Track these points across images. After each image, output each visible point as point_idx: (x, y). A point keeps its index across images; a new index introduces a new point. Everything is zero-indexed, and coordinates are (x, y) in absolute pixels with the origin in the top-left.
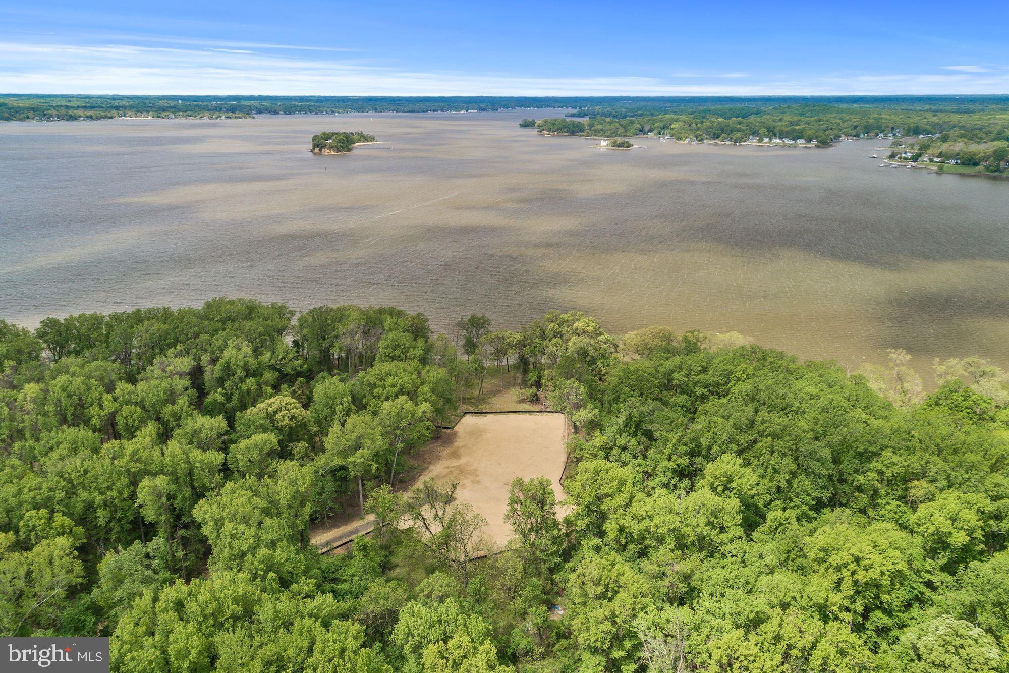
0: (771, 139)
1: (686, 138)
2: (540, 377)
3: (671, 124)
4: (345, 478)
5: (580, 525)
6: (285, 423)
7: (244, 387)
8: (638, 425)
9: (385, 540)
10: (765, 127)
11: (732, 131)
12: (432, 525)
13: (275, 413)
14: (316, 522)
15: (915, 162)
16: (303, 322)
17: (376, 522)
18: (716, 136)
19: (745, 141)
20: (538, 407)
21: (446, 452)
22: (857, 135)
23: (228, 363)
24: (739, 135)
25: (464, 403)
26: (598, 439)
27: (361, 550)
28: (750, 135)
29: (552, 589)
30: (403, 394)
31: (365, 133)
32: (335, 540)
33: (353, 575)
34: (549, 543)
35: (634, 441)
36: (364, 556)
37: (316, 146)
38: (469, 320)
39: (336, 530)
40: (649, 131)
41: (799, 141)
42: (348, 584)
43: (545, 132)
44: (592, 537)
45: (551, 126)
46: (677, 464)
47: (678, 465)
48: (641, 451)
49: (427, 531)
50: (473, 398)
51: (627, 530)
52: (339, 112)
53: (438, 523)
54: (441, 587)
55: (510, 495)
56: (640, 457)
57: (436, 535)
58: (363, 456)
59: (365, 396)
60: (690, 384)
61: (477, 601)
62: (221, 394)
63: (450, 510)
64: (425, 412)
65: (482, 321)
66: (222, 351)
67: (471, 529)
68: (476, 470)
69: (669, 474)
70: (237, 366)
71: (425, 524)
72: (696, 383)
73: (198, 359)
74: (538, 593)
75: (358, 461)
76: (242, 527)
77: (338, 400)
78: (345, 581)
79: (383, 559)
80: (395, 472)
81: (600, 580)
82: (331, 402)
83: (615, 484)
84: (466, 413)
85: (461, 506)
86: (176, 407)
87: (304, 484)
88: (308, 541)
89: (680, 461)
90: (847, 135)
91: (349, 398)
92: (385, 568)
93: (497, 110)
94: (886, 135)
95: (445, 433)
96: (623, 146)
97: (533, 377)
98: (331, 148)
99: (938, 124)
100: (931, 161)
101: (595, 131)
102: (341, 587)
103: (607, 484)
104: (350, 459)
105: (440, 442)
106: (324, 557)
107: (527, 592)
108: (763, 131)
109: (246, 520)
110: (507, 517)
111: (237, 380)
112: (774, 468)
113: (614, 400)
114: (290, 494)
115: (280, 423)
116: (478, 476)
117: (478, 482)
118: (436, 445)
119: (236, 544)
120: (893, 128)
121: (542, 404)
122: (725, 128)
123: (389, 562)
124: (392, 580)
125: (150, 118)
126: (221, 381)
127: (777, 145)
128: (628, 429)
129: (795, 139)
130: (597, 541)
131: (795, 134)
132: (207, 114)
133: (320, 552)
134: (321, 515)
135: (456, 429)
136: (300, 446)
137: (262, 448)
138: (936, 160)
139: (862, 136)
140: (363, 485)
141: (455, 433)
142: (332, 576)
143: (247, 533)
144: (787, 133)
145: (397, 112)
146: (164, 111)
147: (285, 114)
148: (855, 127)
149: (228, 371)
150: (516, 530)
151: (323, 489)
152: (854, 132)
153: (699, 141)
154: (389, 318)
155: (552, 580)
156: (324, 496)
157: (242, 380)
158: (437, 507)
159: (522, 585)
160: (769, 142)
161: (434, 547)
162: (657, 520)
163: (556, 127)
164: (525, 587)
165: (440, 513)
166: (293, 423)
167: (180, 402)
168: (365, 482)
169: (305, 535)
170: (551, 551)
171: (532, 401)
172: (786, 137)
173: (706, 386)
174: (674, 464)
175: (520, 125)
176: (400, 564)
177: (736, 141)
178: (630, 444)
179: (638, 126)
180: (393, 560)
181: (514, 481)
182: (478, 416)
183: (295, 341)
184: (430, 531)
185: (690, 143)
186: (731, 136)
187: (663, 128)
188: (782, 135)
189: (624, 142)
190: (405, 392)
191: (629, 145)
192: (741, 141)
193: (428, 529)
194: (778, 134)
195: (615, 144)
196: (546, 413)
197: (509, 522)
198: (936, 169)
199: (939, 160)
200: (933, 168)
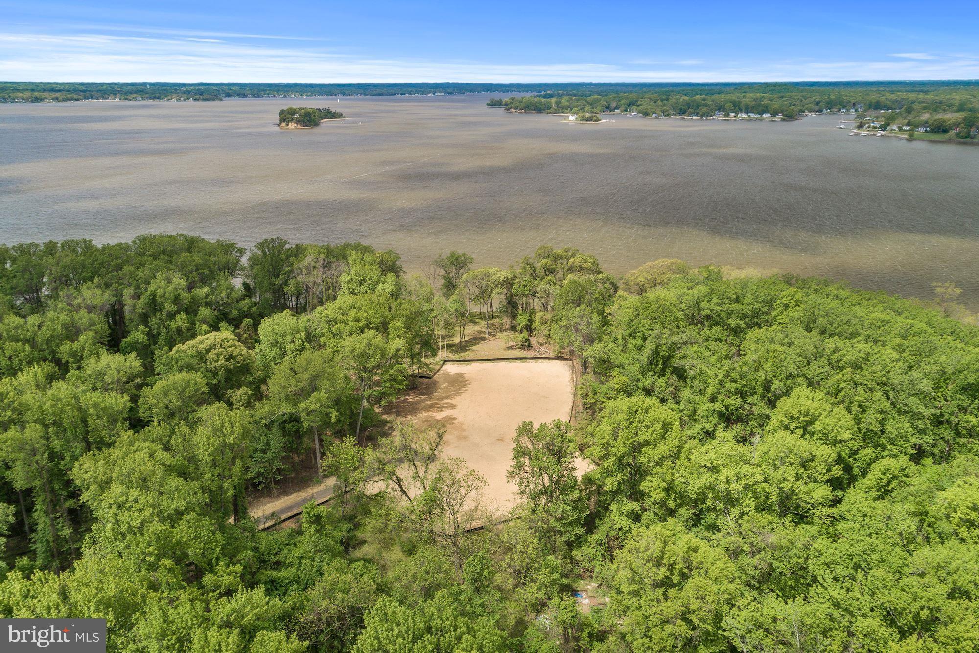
0: (737, 113)
1: (653, 113)
2: (531, 321)
3: (637, 101)
4: (297, 431)
5: (610, 484)
6: (219, 363)
7: (173, 325)
8: (667, 360)
9: (348, 510)
10: (730, 103)
11: (698, 106)
12: (412, 487)
13: (208, 351)
14: (260, 487)
15: (884, 131)
16: (254, 261)
17: (336, 487)
18: (682, 112)
19: (711, 116)
20: (530, 354)
22: (820, 111)
23: (154, 295)
24: (705, 109)
25: (443, 349)
26: (616, 380)
27: (312, 523)
28: (716, 110)
29: (572, 570)
30: (369, 329)
31: (333, 110)
32: (283, 511)
33: (301, 557)
34: (569, 508)
35: (661, 382)
36: (317, 531)
37: (282, 120)
38: (449, 258)
39: (286, 498)
40: (615, 109)
41: (764, 115)
42: (294, 570)
43: (513, 110)
44: (625, 499)
45: (518, 104)
46: (725, 406)
47: (727, 407)
48: (671, 393)
49: (403, 496)
50: (454, 345)
51: (677, 490)
52: (307, 96)
53: (418, 484)
54: (428, 573)
55: (515, 446)
56: (670, 401)
57: (415, 499)
58: (319, 400)
59: (323, 335)
60: (723, 314)
61: (477, 590)
62: (143, 332)
63: (434, 467)
64: (398, 350)
65: (463, 258)
66: (148, 283)
67: (463, 491)
68: (462, 424)
69: (714, 419)
70: (166, 299)
71: (400, 486)
72: (730, 314)
73: (119, 295)
74: (556, 576)
75: (312, 407)
76: (134, 493)
77: (288, 338)
78: (291, 565)
79: (345, 533)
80: (361, 425)
81: (662, 557)
82: (280, 340)
83: (659, 426)
84: (447, 361)
85: (449, 462)
86: (76, 345)
87: (233, 432)
88: (245, 512)
89: (729, 401)
90: (810, 111)
91: (303, 335)
92: (349, 545)
93: (464, 93)
94: (848, 110)
95: (423, 383)
96: (591, 120)
97: (522, 320)
98: (298, 122)
99: (896, 101)
100: (900, 129)
101: (563, 108)
102: (283, 574)
103: (647, 427)
104: (303, 405)
105: (416, 393)
106: (264, 534)
107: (543, 576)
108: (729, 106)
109: (144, 483)
110: (512, 475)
111: (164, 317)
112: (860, 406)
113: (630, 335)
114: (213, 446)
115: (214, 364)
116: (464, 431)
117: (465, 438)
119: (124, 516)
120: (854, 104)
121: (535, 350)
122: (692, 104)
123: (354, 536)
124: (356, 561)
125: (117, 100)
126: (144, 319)
127: (743, 119)
128: (653, 366)
129: (760, 113)
130: (631, 506)
131: (761, 108)
132: (174, 96)
133: (262, 527)
134: (266, 478)
135: (435, 378)
136: (240, 394)
137: (183, 390)
138: (904, 128)
139: (825, 111)
140: (320, 439)
141: (435, 383)
142: (274, 559)
143: (143, 500)
144: (753, 107)
145: (365, 95)
146: (131, 94)
147: (254, 96)
148: (818, 103)
149: (154, 305)
150: (523, 493)
151: (267, 444)
152: (817, 108)
153: (666, 116)
154: (354, 252)
155: (572, 558)
156: (269, 454)
157: (172, 316)
158: (417, 464)
159: (537, 566)
160: (735, 117)
161: (413, 517)
162: (724, 473)
163: (523, 105)
164: (539, 569)
165: (421, 474)
166: (231, 365)
167: (82, 338)
168: (323, 436)
169: (240, 504)
170: (570, 519)
171: (523, 347)
172: (752, 112)
173: (744, 317)
174: (721, 405)
175: (487, 104)
176: (368, 540)
177: (702, 116)
178: (657, 384)
179: (605, 103)
180: (360, 534)
181: (520, 427)
182: (461, 364)
183: (245, 284)
184: (407, 496)
185: (656, 118)
186: (697, 111)
187: (629, 105)
188: (748, 110)
189: (592, 117)
190: (371, 326)
191: (597, 120)
192: (707, 116)
193: (404, 493)
194: (743, 109)
195: (583, 119)
196: (540, 360)
197: (514, 481)
198: (906, 136)
199: (908, 128)
200: (903, 136)
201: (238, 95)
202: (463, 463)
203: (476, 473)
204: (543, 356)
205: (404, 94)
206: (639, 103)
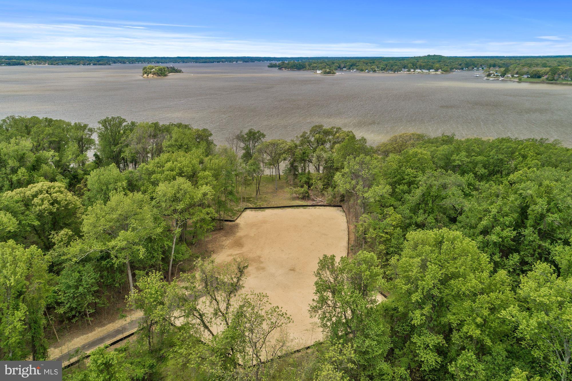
0: (415, 70)
1: (366, 69)
2: (309, 178)
3: (356, 64)
6: (43, 207)
7: (15, 178)
9: (154, 343)
10: (411, 63)
11: (392, 66)
13: (34, 196)
14: (74, 321)
15: (503, 77)
18: (383, 69)
19: (400, 71)
20: (310, 203)
21: (227, 242)
22: (462, 69)
24: (396, 67)
25: (243, 201)
26: (392, 217)
28: (402, 68)
30: (181, 176)
31: (176, 68)
37: (144, 73)
38: (247, 134)
39: (100, 329)
40: (343, 68)
41: (431, 71)
43: (283, 69)
45: (287, 66)
49: (206, 331)
50: (251, 197)
53: (219, 320)
58: (126, 238)
60: (470, 165)
63: (236, 303)
64: (205, 195)
65: (258, 134)
68: (260, 257)
70: (10, 156)
71: (202, 321)
75: (121, 244)
80: (173, 260)
82: (104, 188)
84: (246, 209)
85: (250, 296)
90: (457, 69)
91: (125, 183)
93: (254, 62)
94: (478, 69)
95: (228, 225)
96: (330, 73)
97: (302, 178)
98: (154, 74)
100: (513, 76)
101: (313, 67)
104: (112, 243)
105: (222, 232)
108: (410, 65)
110: (314, 309)
111: (8, 172)
115: (38, 208)
116: (262, 262)
117: (263, 269)
118: (218, 235)
120: (480, 66)
121: (313, 200)
122: (388, 64)
125: (46, 65)
127: (419, 73)
128: (423, 206)
129: (429, 69)
131: (429, 67)
132: (82, 63)
135: (238, 221)
138: (515, 76)
139: (464, 69)
140: (134, 275)
141: (237, 226)
144: (424, 66)
145: (196, 63)
146: (56, 61)
147: (129, 63)
148: (460, 65)
150: (325, 326)
151: (80, 280)
152: (460, 67)
153: (373, 71)
154: (176, 129)
156: (81, 289)
157: (14, 171)
158: (219, 298)
160: (414, 71)
163: (289, 66)
165: (223, 306)
166: (53, 208)
168: (137, 272)
171: (303, 198)
172: (424, 69)
175: (268, 66)
177: (395, 71)
179: (337, 65)
181: (321, 261)
182: (258, 211)
183: (96, 155)
184: (209, 330)
185: (368, 72)
186: (391, 68)
187: (352, 66)
188: (421, 68)
189: (330, 71)
190: (183, 175)
191: (334, 73)
192: (398, 71)
193: (206, 327)
194: (418, 67)
195: (326, 73)
196: (318, 207)
197: (317, 316)
198: (517, 80)
199: (517, 76)
200: (515, 80)
201: (120, 62)
202: (265, 299)
203: (280, 309)
204: (319, 204)
205: (219, 62)
206: (357, 64)
